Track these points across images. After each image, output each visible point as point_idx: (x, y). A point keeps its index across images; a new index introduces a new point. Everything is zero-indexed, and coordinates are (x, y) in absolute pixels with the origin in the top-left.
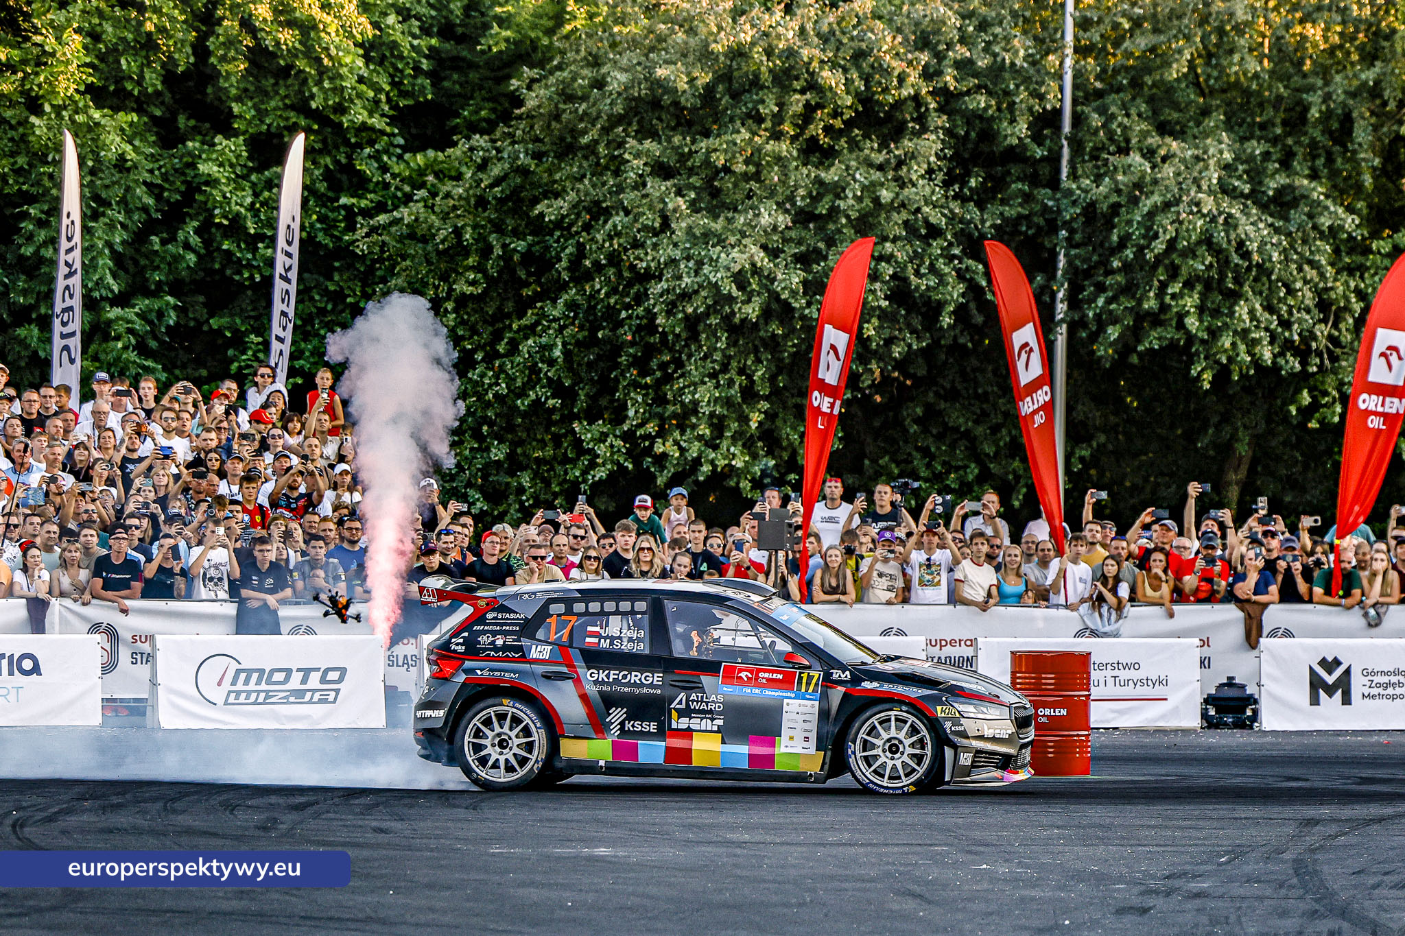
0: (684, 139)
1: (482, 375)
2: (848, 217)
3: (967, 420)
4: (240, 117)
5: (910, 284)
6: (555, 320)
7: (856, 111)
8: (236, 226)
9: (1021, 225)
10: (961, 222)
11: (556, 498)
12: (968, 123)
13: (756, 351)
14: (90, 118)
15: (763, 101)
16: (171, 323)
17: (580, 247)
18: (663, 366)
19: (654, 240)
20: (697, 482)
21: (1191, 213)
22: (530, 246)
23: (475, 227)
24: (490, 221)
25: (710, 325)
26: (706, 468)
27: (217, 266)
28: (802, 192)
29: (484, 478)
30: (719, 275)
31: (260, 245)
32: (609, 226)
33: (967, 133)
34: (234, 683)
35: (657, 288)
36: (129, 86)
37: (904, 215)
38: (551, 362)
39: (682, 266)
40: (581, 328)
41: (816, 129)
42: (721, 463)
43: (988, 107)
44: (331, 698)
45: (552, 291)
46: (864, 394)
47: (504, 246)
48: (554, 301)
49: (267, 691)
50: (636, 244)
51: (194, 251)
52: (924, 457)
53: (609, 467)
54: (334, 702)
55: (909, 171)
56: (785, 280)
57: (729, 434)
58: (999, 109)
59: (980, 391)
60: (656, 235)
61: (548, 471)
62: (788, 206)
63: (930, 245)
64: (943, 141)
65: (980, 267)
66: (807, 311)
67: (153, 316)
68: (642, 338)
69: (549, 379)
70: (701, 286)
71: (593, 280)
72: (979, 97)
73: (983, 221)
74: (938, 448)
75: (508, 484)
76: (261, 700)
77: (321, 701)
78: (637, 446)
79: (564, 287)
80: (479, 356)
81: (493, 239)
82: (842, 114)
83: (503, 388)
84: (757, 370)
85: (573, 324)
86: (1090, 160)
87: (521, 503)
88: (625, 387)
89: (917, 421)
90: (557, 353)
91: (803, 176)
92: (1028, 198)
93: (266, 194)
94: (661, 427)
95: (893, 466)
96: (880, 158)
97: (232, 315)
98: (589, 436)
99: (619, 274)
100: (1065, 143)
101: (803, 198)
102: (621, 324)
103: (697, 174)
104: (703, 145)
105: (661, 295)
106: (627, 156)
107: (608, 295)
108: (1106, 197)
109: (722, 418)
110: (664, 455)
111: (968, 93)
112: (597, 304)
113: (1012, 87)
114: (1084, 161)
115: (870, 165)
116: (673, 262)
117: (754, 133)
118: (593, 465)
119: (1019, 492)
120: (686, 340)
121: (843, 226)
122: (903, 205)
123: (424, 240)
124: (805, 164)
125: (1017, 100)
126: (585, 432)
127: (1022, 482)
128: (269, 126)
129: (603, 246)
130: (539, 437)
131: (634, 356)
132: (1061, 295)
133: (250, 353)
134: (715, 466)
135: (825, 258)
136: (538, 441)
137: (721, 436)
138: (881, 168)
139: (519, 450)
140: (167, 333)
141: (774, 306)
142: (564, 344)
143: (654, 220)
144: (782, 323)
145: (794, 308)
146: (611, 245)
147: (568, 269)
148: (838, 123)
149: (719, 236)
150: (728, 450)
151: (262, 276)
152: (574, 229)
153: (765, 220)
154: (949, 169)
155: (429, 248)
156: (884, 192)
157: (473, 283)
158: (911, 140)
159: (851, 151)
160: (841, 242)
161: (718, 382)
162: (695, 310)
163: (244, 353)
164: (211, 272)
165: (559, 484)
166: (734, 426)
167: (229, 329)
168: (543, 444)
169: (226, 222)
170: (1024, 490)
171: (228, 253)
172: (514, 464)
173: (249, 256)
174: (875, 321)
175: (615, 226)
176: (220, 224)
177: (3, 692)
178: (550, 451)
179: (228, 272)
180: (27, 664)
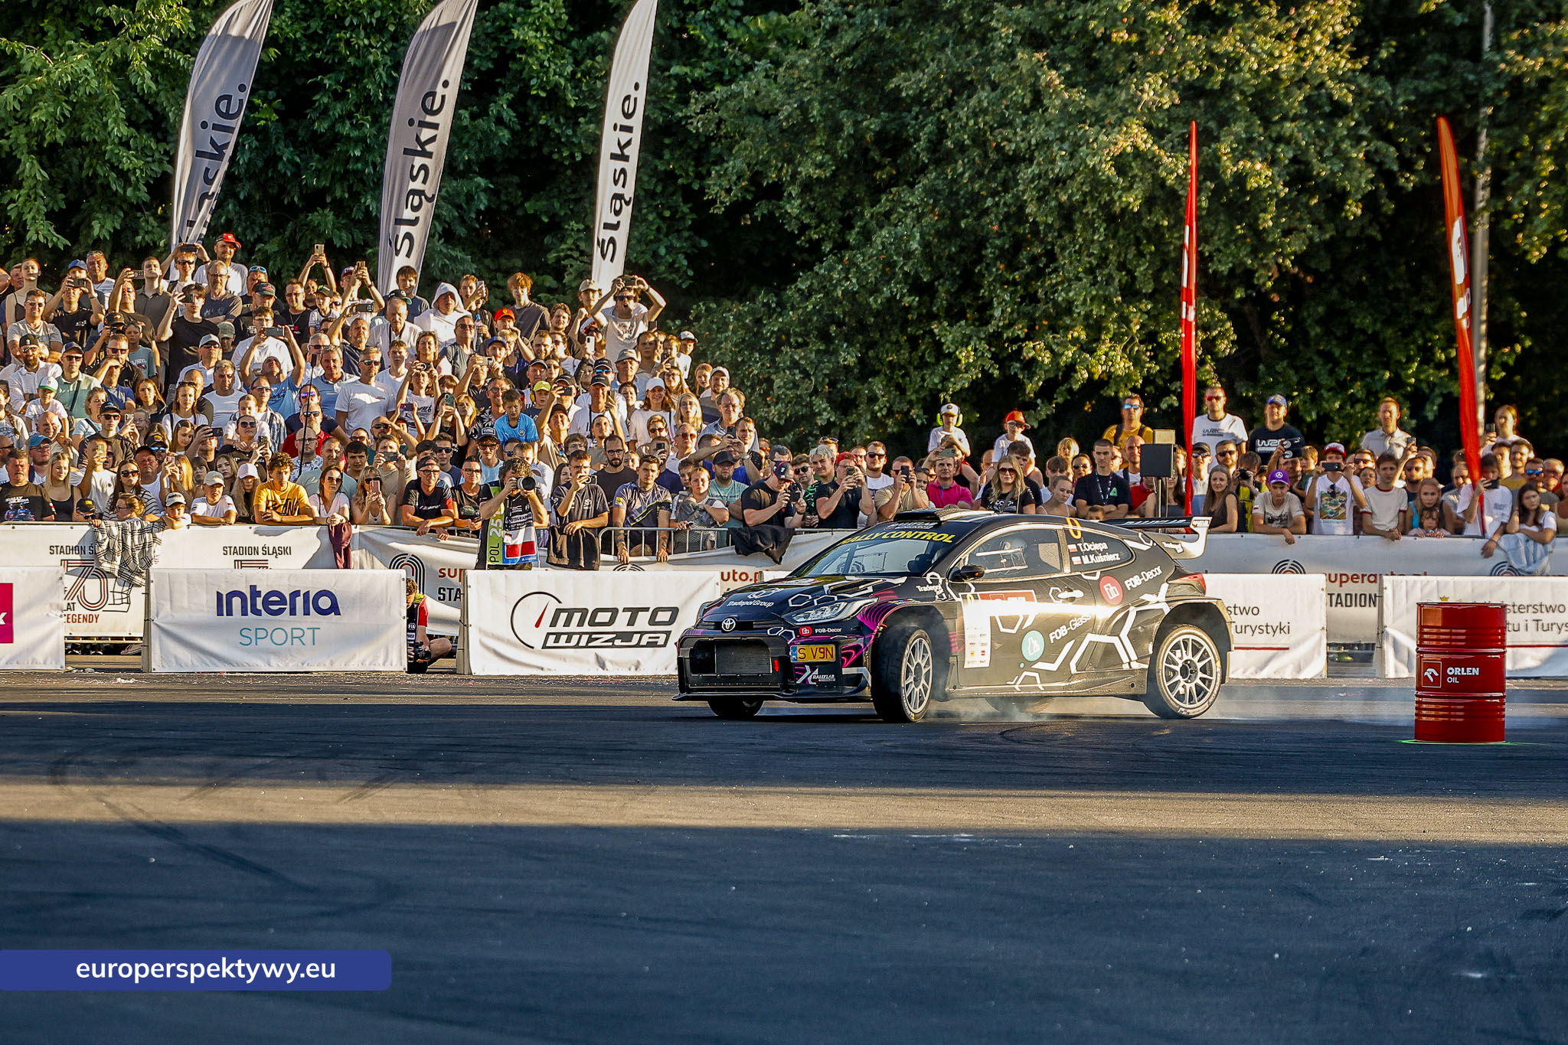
1: (831, 269)
2: (1243, 93)
3: (1375, 321)
5: (1312, 170)
6: (912, 207)
8: (554, 97)
9: (1438, 101)
10: (1370, 98)
11: (912, 407)
13: (1138, 242)
16: (482, 207)
17: (941, 128)
18: (1033, 260)
19: (1024, 118)
20: (1070, 391)
22: (884, 123)
23: (821, 103)
24: (839, 95)
25: (1087, 214)
26: (1081, 376)
27: (533, 143)
28: (1191, 64)
29: (832, 384)
30: (1097, 159)
31: (581, 120)
32: (973, 102)
34: (553, 624)
35: (1026, 172)
37: (1306, 91)
38: (908, 255)
39: (1055, 148)
40: (942, 216)
42: (1099, 370)
44: (661, 642)
45: (907, 176)
46: (1259, 292)
47: (856, 123)
48: (912, 185)
49: (591, 634)
50: (1005, 123)
51: (507, 127)
52: (1326, 363)
53: (972, 374)
54: (665, 646)
55: (1311, 41)
56: (1170, 164)
57: (1107, 337)
59: (1391, 288)
60: (1026, 112)
61: (903, 376)
62: (1175, 81)
63: (1335, 125)
64: (1350, 8)
65: (1392, 150)
67: (462, 200)
68: (1010, 229)
69: (906, 274)
70: (1076, 171)
71: (956, 162)
73: (1395, 97)
74: (1343, 353)
75: (858, 392)
76: (583, 643)
77: (649, 645)
78: (1004, 351)
79: (923, 170)
80: (827, 247)
81: (843, 115)
83: (853, 284)
84: (1139, 265)
85: (932, 211)
86: (1516, 29)
87: (873, 413)
88: (990, 284)
89: (1320, 322)
90: (914, 245)
91: (1192, 46)
92: (1445, 71)
93: (589, 63)
94: (1031, 328)
95: (1292, 372)
96: (1279, 26)
97: (549, 198)
98: (950, 337)
99: (985, 156)
100: (1488, 8)
101: (1192, 72)
102: (986, 212)
103: (1073, 44)
104: (1080, 11)
105: (1032, 181)
106: (994, 24)
107: (971, 179)
109: (1099, 319)
110: (1033, 360)
112: (960, 189)
114: (1509, 29)
116: (1044, 143)
118: (954, 369)
119: (1433, 404)
120: (1059, 230)
121: (1237, 103)
122: (1305, 80)
123: (767, 116)
124: (1195, 34)
126: (947, 334)
127: (1437, 391)
129: (967, 124)
130: (894, 338)
131: (1001, 249)
132: (1481, 182)
133: (570, 241)
134: (1091, 374)
136: (893, 343)
137: (1097, 340)
138: (1280, 38)
139: (871, 353)
140: (477, 219)
141: (1159, 193)
142: (923, 235)
143: (1023, 97)
145: (1181, 196)
146: (976, 123)
147: (929, 150)
149: (1096, 115)
151: (583, 155)
152: (935, 105)
154: (1356, 38)
155: (771, 125)
157: (820, 166)
159: (1246, 18)
161: (1095, 277)
162: (1070, 197)
163: (562, 240)
164: (528, 149)
165: (916, 392)
166: (1114, 327)
167: (546, 213)
168: (897, 347)
169: (543, 94)
170: (1439, 400)
171: (545, 127)
172: (866, 370)
173: (570, 132)
174: (1273, 211)
175: (980, 101)
176: (537, 96)
177: (297, 633)
178: (905, 354)
179: (546, 150)
180: (325, 603)
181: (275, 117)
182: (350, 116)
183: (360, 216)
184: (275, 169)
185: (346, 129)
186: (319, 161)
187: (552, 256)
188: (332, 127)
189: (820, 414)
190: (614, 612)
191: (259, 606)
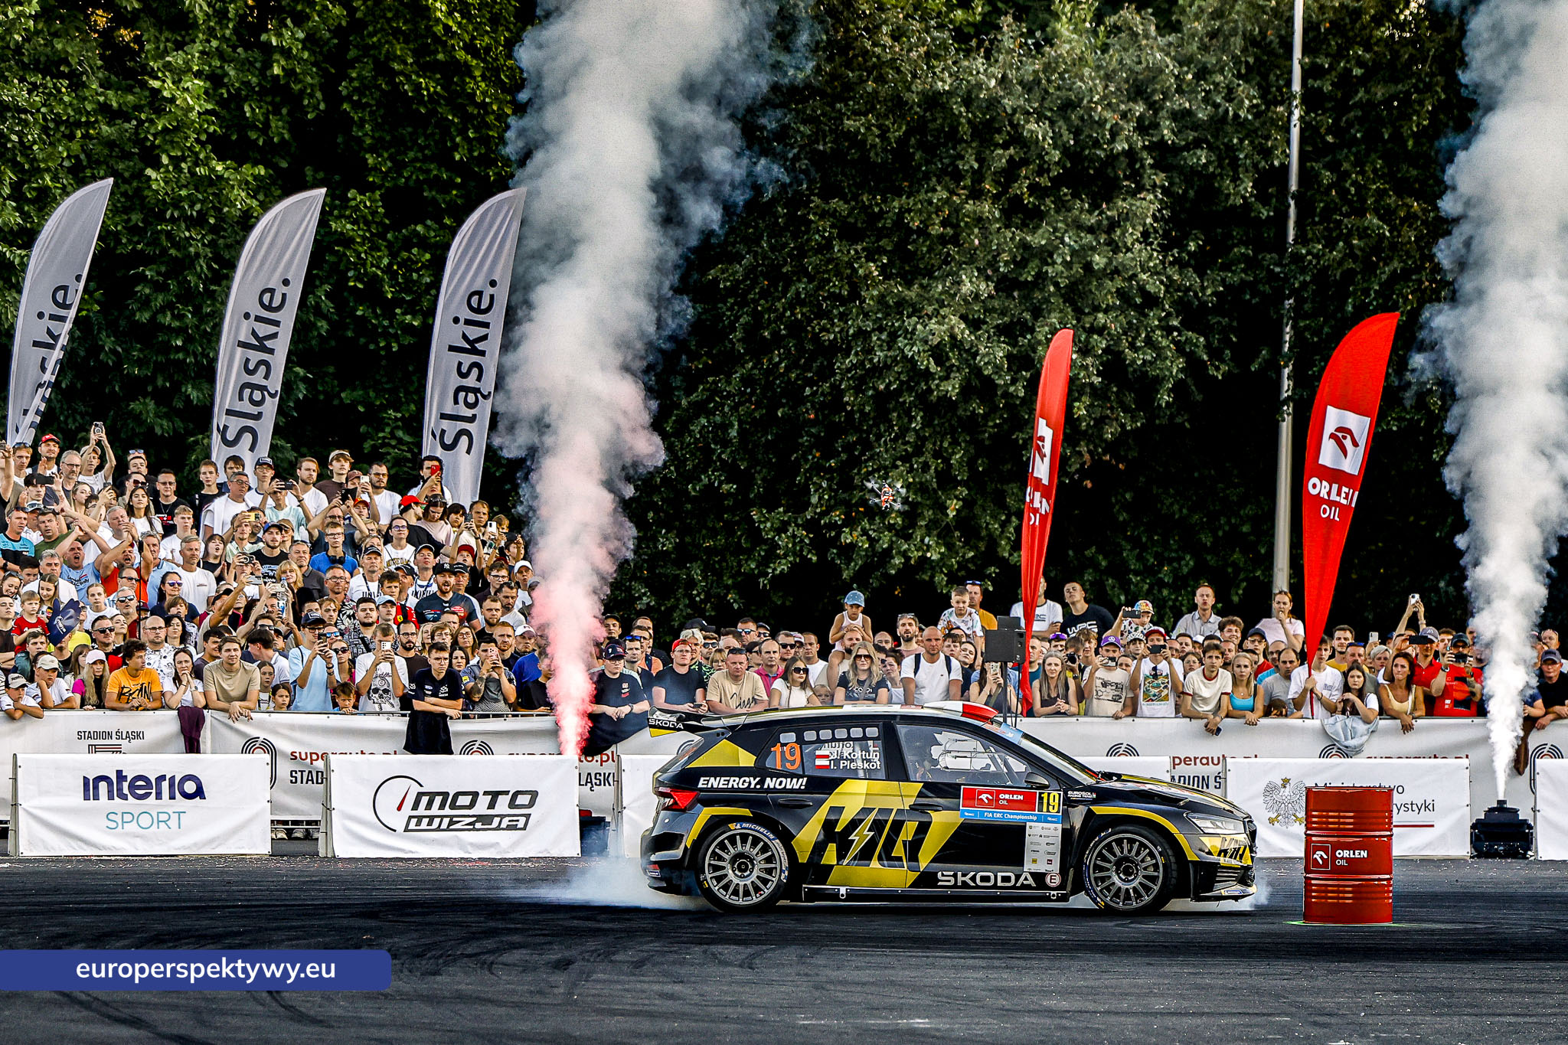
0: (874, 198)
2: (1056, 285)
3: (1182, 507)
4: (375, 169)
5: (1125, 358)
6: (730, 395)
7: (1064, 167)
8: (371, 289)
9: (1245, 293)
10: (1179, 290)
11: (728, 592)
12: (1186, 181)
13: (953, 431)
14: (212, 170)
15: (962, 158)
16: (301, 396)
17: (757, 316)
18: (849, 448)
19: (842, 309)
20: (886, 575)
21: (1434, 280)
25: (904, 403)
26: (897, 561)
27: (350, 334)
28: (1005, 257)
29: (650, 570)
30: (915, 349)
31: (398, 311)
32: (790, 293)
33: (1185, 192)
34: (415, 807)
35: (844, 362)
36: (253, 135)
37: (1119, 283)
38: (725, 443)
39: (874, 338)
40: (758, 405)
41: (1021, 188)
42: (915, 554)
43: (1209, 162)
44: (521, 825)
45: (726, 363)
46: (1072, 479)
48: (729, 376)
49: (451, 817)
50: (821, 314)
51: (325, 317)
52: (1134, 548)
53: (791, 559)
54: (524, 828)
55: (1123, 234)
56: (988, 354)
57: (923, 523)
58: (1220, 166)
60: (841, 305)
61: (719, 562)
62: (989, 272)
63: (1146, 316)
64: (1161, 201)
65: (1202, 339)
66: (1012, 389)
68: (825, 417)
69: (722, 461)
70: (894, 360)
71: (772, 352)
72: (1199, 152)
73: (1203, 289)
74: (1150, 538)
75: (676, 577)
76: (444, 826)
77: (509, 828)
78: (822, 537)
79: (739, 360)
82: (1048, 171)
83: (671, 471)
84: (954, 453)
85: (749, 401)
86: (1320, 223)
87: (691, 598)
88: (807, 471)
89: (1126, 506)
90: (733, 433)
91: (1007, 239)
92: (1252, 264)
93: (405, 255)
94: (848, 515)
96: (1092, 220)
97: (365, 388)
98: (769, 525)
99: (801, 346)
100: (1292, 203)
101: (1006, 263)
102: (803, 400)
103: (888, 236)
104: (896, 204)
105: (849, 370)
106: (811, 217)
107: (788, 369)
108: (1340, 263)
109: (914, 506)
110: (853, 546)
111: (1187, 147)
112: (776, 379)
113: (1235, 141)
114: (1315, 224)
115: (1079, 226)
116: (863, 334)
117: (952, 193)
118: (771, 556)
119: (1238, 587)
120: (874, 419)
121: (1050, 294)
122: (1116, 271)
124: (1007, 227)
125: (1242, 156)
126: (764, 520)
127: (1242, 576)
128: (408, 179)
129: (783, 315)
130: (710, 524)
131: (816, 436)
132: (1286, 371)
133: (388, 430)
134: (907, 559)
135: (1032, 331)
136: (708, 528)
137: (914, 525)
138: (1091, 230)
139: (688, 539)
140: (295, 409)
141: (975, 382)
142: (740, 423)
143: (841, 288)
144: (983, 402)
145: (997, 385)
146: (793, 314)
147: (743, 340)
148: (1044, 181)
149: (913, 305)
150: (922, 541)
151: (400, 345)
152: (751, 296)
153: (967, 288)
154: (1164, 230)
156: (1097, 258)
158: (1124, 200)
159: (1058, 211)
160: (1049, 312)
161: (912, 466)
162: (888, 386)
164: (344, 340)
165: (732, 577)
166: (929, 514)
167: (360, 403)
168: (713, 533)
169: (360, 286)
170: (1245, 584)
171: (363, 319)
172: (683, 555)
173: (386, 323)
174: (1086, 400)
175: (798, 293)
176: (354, 288)
177: (163, 817)
178: (721, 540)
179: (362, 340)
180: (190, 787)
181: (97, 307)
182: (169, 306)
183: (180, 405)
184: (97, 359)
185: (167, 319)
186: (140, 350)
187: (367, 445)
188: (153, 318)
189: (640, 598)
190: (475, 795)
191: (126, 791)
